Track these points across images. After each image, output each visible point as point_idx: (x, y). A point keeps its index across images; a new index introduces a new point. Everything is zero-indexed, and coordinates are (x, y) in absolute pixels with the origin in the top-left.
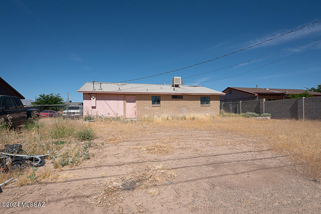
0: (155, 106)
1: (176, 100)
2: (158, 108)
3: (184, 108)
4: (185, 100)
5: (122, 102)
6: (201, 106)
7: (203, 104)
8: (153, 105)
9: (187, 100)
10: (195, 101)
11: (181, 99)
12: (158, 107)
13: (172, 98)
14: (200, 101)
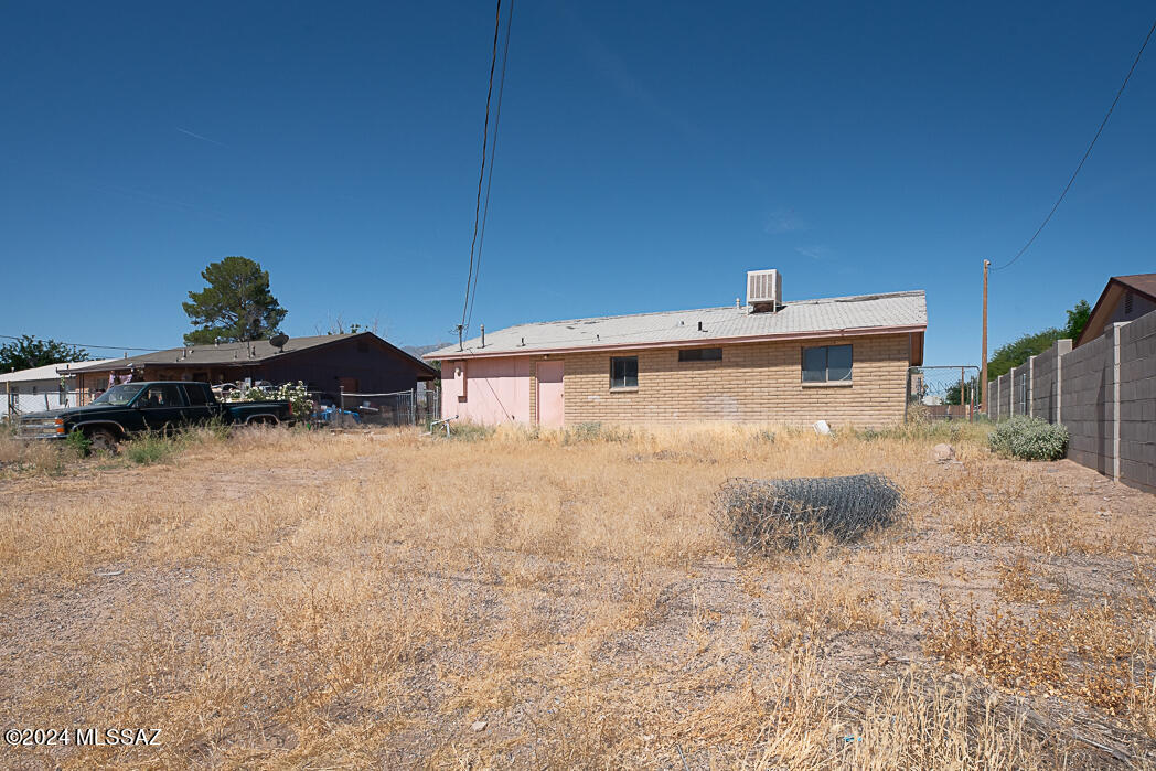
0: (619, 393)
1: (692, 368)
2: (627, 399)
3: (725, 398)
4: (729, 367)
5: (526, 380)
6: (804, 388)
7: (813, 380)
8: (612, 390)
9: (737, 365)
10: (776, 365)
11: (713, 363)
12: (629, 396)
13: (681, 359)
14: (800, 368)
